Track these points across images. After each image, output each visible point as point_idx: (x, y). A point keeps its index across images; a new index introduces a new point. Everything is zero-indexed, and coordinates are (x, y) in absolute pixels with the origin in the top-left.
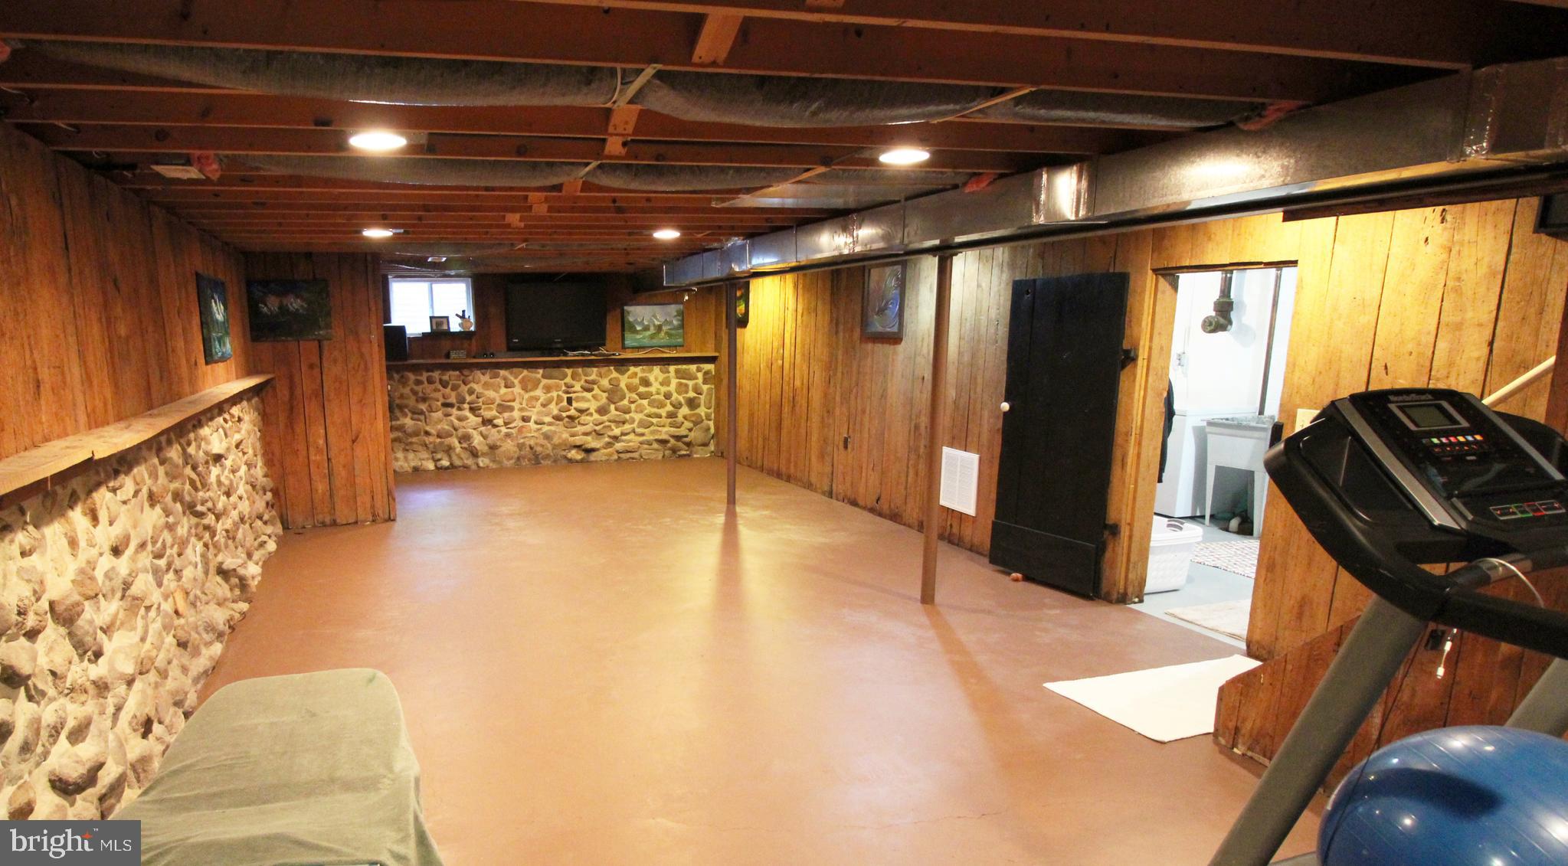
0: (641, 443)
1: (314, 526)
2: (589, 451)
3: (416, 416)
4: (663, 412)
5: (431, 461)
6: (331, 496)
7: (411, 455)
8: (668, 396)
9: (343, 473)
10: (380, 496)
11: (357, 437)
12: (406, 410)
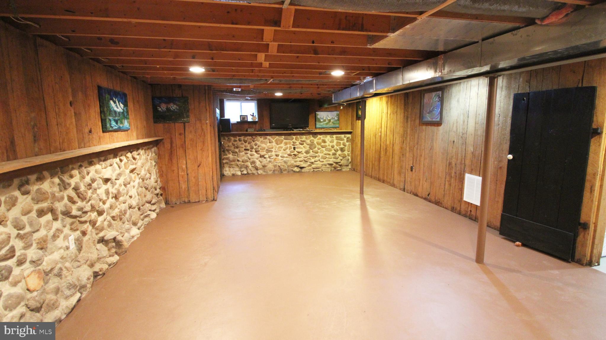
0: (322, 165)
1: (180, 203)
2: (302, 168)
3: (234, 154)
4: (331, 153)
5: (240, 171)
6: (188, 190)
7: (231, 169)
8: (333, 147)
9: (194, 180)
10: (209, 191)
11: (200, 165)
12: (230, 152)
